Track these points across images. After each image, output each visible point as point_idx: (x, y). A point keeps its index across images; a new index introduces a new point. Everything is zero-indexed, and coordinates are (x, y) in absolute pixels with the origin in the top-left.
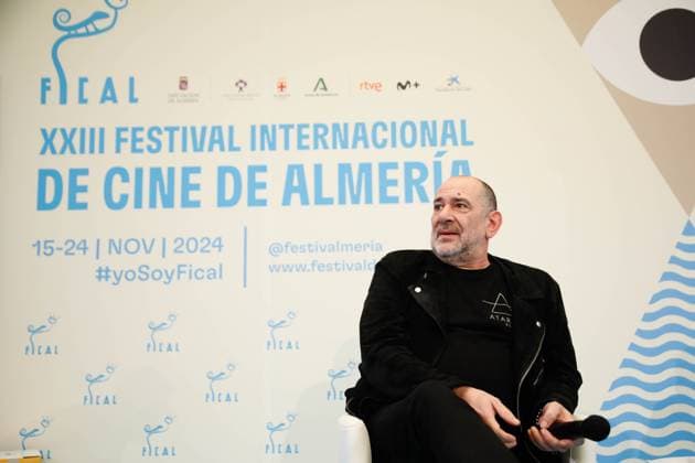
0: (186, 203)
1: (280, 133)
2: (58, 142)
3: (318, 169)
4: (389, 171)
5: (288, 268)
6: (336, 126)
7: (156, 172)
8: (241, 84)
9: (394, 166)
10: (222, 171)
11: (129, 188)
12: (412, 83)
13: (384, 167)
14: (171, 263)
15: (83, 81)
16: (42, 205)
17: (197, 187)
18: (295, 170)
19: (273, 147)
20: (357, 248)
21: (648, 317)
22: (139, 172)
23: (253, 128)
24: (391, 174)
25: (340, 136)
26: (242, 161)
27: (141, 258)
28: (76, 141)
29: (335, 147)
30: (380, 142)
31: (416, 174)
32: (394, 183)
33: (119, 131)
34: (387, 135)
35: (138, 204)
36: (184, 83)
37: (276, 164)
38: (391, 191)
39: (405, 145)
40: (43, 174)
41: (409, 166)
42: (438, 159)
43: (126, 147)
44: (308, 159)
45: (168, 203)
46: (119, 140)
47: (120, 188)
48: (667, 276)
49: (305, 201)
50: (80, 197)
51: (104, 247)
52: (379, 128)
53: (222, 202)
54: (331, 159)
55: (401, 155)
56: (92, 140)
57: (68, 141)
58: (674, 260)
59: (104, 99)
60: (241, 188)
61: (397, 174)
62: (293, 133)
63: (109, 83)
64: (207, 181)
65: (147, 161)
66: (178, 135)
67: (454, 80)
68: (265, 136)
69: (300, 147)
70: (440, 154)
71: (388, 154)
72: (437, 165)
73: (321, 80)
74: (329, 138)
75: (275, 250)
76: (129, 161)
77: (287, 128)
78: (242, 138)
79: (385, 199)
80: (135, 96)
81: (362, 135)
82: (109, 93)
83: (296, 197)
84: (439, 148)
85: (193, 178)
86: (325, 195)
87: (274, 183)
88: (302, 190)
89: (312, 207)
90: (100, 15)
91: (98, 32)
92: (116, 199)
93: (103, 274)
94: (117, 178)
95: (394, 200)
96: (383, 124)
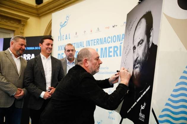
1: (91, 42)
2: (60, 48)
3: (97, 49)
4: (110, 49)
6: (101, 39)
8: (85, 32)
9: (111, 47)
12: (116, 25)
15: (63, 35)
21: (175, 90)
23: (86, 41)
24: (111, 50)
25: (101, 41)
29: (100, 44)
30: (109, 42)
31: (116, 49)
32: (111, 52)
34: (110, 40)
36: (76, 33)
38: (111, 54)
39: (114, 42)
40: (58, 55)
41: (114, 47)
42: (120, 45)
52: (109, 38)
54: (99, 47)
55: (112, 45)
59: (66, 39)
61: (112, 50)
62: (93, 41)
63: (66, 35)
66: (75, 45)
67: (125, 23)
68: (88, 43)
69: (94, 45)
70: (121, 43)
72: (120, 46)
73: (98, 28)
74: (99, 42)
77: (92, 40)
78: (85, 44)
80: (70, 37)
81: (105, 40)
84: (121, 42)
90: (66, 22)
91: (65, 25)
95: (111, 56)
96: (109, 37)
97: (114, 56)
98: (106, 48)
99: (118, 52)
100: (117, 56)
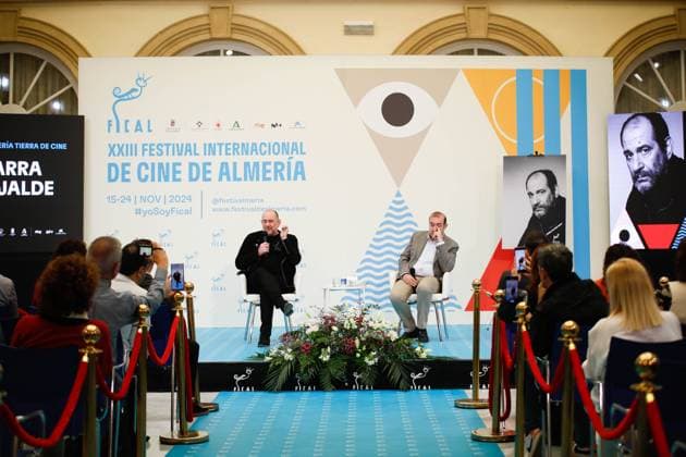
0: (175, 180)
1: (217, 148)
2: (116, 150)
3: (235, 164)
5: (221, 210)
6: (243, 144)
7: (161, 165)
8: (199, 124)
9: (269, 163)
10: (191, 164)
11: (149, 172)
12: (279, 124)
13: (265, 164)
14: (168, 207)
15: (127, 121)
16: (110, 180)
17: (179, 172)
18: (225, 165)
19: (214, 154)
20: (252, 201)
21: (378, 233)
22: (153, 164)
23: (205, 145)
24: (268, 167)
25: (245, 149)
26: (200, 160)
27: (155, 204)
28: (124, 150)
29: (242, 154)
30: (263, 152)
31: (279, 167)
32: (269, 171)
33: (144, 145)
34: (267, 149)
35: (153, 180)
36: (173, 123)
37: (216, 161)
38: (268, 175)
39: (275, 154)
40: (110, 165)
41: (276, 164)
42: (289, 161)
43: (147, 153)
44: (230, 160)
45: (166, 179)
46: (144, 150)
47: (144, 172)
48: (388, 215)
49: (229, 179)
50: (127, 176)
51: (138, 199)
52: (263, 145)
53: (191, 179)
54: (240, 160)
55: (273, 158)
56: (131, 150)
57: (121, 150)
58: (391, 208)
59: (136, 130)
60: (200, 173)
61: (271, 167)
62: (223, 147)
63: (139, 123)
64: (184, 169)
65: (157, 160)
66: (171, 147)
67: (298, 123)
68: (211, 149)
69: (227, 154)
70: (290, 158)
71: (266, 158)
72: (289, 163)
73: (237, 122)
74: (240, 150)
75: (215, 201)
76: (148, 160)
77: (220, 145)
78: (200, 150)
79: (265, 179)
80: (151, 128)
81: (255, 149)
82: (138, 127)
83: (224, 177)
84: (290, 155)
85: (178, 168)
86: (238, 176)
87: (215, 170)
88: (227, 174)
89: (232, 183)
90: (134, 90)
91: (134, 98)
92: (143, 177)
93: (138, 212)
94: (143, 168)
95: (269, 179)
96: (265, 144)
97: (276, 179)
98: (256, 164)
99: (285, 173)
100: (283, 179)
